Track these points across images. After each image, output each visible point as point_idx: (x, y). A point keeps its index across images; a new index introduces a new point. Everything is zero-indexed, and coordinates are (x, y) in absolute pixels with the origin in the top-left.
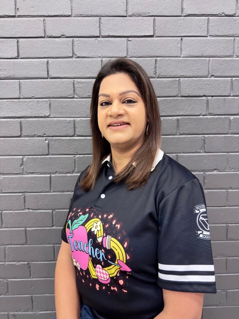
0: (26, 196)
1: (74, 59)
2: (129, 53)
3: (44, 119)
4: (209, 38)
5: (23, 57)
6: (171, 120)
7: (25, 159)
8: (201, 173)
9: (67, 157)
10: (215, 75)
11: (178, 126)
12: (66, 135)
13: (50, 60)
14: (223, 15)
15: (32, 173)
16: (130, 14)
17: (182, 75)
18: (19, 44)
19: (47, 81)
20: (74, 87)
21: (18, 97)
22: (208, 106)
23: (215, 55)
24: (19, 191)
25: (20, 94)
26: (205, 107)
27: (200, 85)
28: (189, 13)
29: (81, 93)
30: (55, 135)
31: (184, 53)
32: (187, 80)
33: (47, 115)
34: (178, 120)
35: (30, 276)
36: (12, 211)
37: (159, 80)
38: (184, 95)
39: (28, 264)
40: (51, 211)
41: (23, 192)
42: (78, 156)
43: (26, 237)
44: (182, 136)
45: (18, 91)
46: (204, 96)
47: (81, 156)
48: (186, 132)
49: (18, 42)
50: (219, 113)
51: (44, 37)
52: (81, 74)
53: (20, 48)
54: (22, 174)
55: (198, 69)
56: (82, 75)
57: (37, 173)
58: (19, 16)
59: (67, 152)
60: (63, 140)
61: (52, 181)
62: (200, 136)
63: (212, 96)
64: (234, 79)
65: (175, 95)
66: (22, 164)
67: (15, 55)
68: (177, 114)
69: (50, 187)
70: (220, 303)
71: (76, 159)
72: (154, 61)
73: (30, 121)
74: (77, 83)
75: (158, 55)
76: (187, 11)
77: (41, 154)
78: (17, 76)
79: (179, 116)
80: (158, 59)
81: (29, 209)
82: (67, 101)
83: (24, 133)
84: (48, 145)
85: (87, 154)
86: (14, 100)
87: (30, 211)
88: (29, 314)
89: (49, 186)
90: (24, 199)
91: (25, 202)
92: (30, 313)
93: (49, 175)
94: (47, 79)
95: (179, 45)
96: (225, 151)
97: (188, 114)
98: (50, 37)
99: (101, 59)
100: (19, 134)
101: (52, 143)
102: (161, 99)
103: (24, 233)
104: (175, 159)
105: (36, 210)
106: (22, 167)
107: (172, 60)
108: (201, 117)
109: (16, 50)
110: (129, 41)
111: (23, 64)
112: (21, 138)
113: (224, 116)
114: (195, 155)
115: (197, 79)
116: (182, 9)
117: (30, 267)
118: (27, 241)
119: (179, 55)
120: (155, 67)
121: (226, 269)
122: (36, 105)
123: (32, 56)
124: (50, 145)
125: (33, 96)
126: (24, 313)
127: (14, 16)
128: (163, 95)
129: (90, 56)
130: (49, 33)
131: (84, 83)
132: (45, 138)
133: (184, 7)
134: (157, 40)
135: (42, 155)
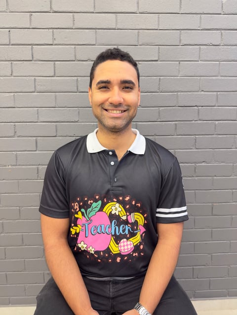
4: (200, 62)
5: (58, 75)
10: (205, 90)
11: (176, 129)
14: (211, 45)
16: (140, 44)
22: (199, 114)
28: (185, 43)
34: (176, 124)
46: (196, 106)
49: (54, 64)
51: (74, 61)
53: (56, 69)
58: (56, 45)
62: (193, 136)
63: (202, 106)
64: (219, 93)
65: (174, 105)
67: (52, 74)
70: (207, 264)
76: (184, 42)
80: (161, 78)
83: (59, 134)
95: (178, 68)
98: (79, 61)
100: (55, 135)
104: (173, 153)
108: (193, 122)
116: (180, 40)
119: (177, 75)
125: (66, 105)
127: (52, 45)
130: (78, 58)
133: (181, 38)
134: (160, 64)
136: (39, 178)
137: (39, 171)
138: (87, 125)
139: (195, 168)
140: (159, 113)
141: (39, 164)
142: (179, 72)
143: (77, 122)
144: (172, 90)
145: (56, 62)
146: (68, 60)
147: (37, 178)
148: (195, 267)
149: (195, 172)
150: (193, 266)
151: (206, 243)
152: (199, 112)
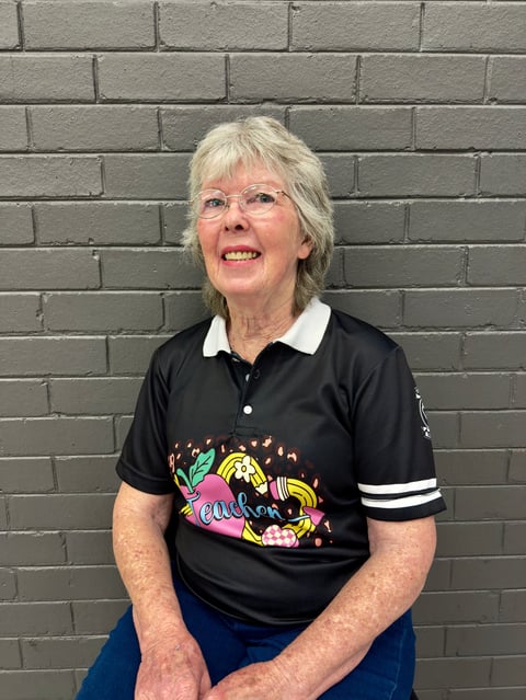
0: (52, 384)
1: (159, 54)
2: (294, 41)
3: (89, 202)
6: (392, 206)
7: (45, 299)
8: (457, 333)
9: (144, 295)
12: (141, 241)
13: (102, 57)
15: (64, 332)
17: (421, 96)
18: (25, 13)
19: (93, 109)
20: (159, 124)
21: (24, 148)
23: (502, 47)
24: (34, 373)
25: (29, 140)
26: (473, 177)
27: (462, 122)
29: (176, 139)
30: (115, 242)
31: (428, 41)
32: (434, 109)
33: (94, 193)
35: (66, 560)
36: (21, 419)
37: (364, 110)
38: (423, 148)
39: (60, 534)
40: (111, 417)
41: (45, 376)
42: (171, 292)
43: (55, 477)
44: (417, 246)
45: (24, 133)
47: (178, 292)
48: (426, 238)
50: (504, 193)
52: (178, 91)
54: (41, 333)
55: (461, 82)
56: (179, 95)
57: (76, 332)
59: (145, 284)
60: (136, 253)
61: (111, 350)
66: (40, 310)
68: (405, 194)
69: (108, 363)
71: (167, 301)
72: (354, 62)
73: (56, 206)
74: (167, 115)
75: (363, 46)
77: (84, 287)
78: (19, 94)
79: (409, 197)
81: (59, 413)
82: (142, 159)
84: (100, 265)
85: (192, 289)
86: (15, 156)
87: (63, 417)
88: (65, 641)
89: (105, 361)
90: (48, 392)
91: (49, 397)
92: (69, 638)
93: (104, 337)
94: (94, 103)
96: (513, 282)
97: (430, 194)
99: (223, 54)
101: (110, 261)
102: (370, 155)
103: (50, 468)
105: (76, 415)
106: (40, 318)
107: (396, 58)
109: (16, 29)
110: (294, 8)
111: (34, 64)
112: (37, 249)
113: (514, 200)
114: (443, 292)
115: (455, 107)
117: (64, 542)
118: (56, 485)
120: (356, 77)
121: (503, 545)
122: (70, 170)
123: (56, 44)
124: (105, 265)
126: (54, 638)
128: (374, 147)
129: (198, 44)
131: (183, 114)
132: (92, 249)
135: (86, 290)
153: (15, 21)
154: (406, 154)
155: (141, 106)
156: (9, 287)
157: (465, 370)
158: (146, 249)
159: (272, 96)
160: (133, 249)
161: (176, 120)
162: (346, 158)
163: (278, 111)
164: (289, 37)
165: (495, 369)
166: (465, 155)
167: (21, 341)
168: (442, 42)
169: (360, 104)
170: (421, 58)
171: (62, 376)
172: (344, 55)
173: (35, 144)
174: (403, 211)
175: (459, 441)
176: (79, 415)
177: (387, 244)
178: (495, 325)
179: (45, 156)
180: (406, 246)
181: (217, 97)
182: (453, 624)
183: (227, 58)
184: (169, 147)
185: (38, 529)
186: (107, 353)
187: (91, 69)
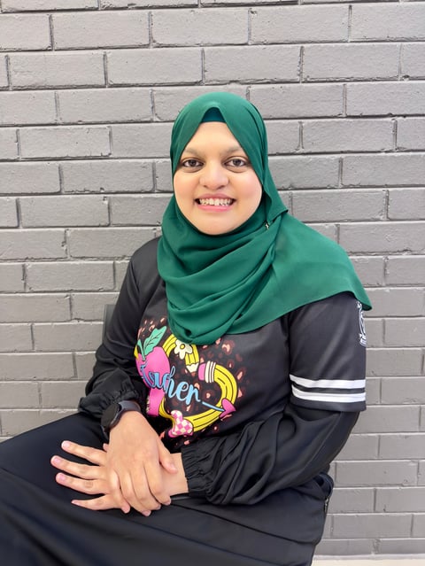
136: (28, 290)
137: (27, 273)
138: (129, 164)
139: (385, 265)
140: (301, 133)
141: (27, 258)
142: (349, 31)
143: (106, 158)
144: (331, 76)
145: (55, 15)
146: (82, 7)
147: (22, 289)
148: (378, 488)
149: (385, 274)
150: (374, 485)
151: (406, 437)
152: (395, 131)
153: (48, 29)
154: (340, 119)
155: (138, 89)
156: (42, 225)
157: (387, 285)
158: (142, 196)
159: (237, 79)
160: (133, 196)
161: (164, 98)
162: (292, 124)
163: (241, 90)
164: (250, 34)
165: (411, 285)
166: (385, 119)
167: (51, 265)
168: (365, 34)
169: (303, 82)
170: (349, 47)
171: (81, 291)
172: (290, 46)
173: (61, 119)
174: (338, 164)
175: (384, 342)
176: (94, 320)
177: (326, 188)
178: (411, 251)
179: (68, 127)
180: (340, 190)
181: (195, 81)
182: (381, 485)
183: (203, 52)
184: (159, 118)
185: (63, 408)
186: (114, 274)
187: (102, 63)
